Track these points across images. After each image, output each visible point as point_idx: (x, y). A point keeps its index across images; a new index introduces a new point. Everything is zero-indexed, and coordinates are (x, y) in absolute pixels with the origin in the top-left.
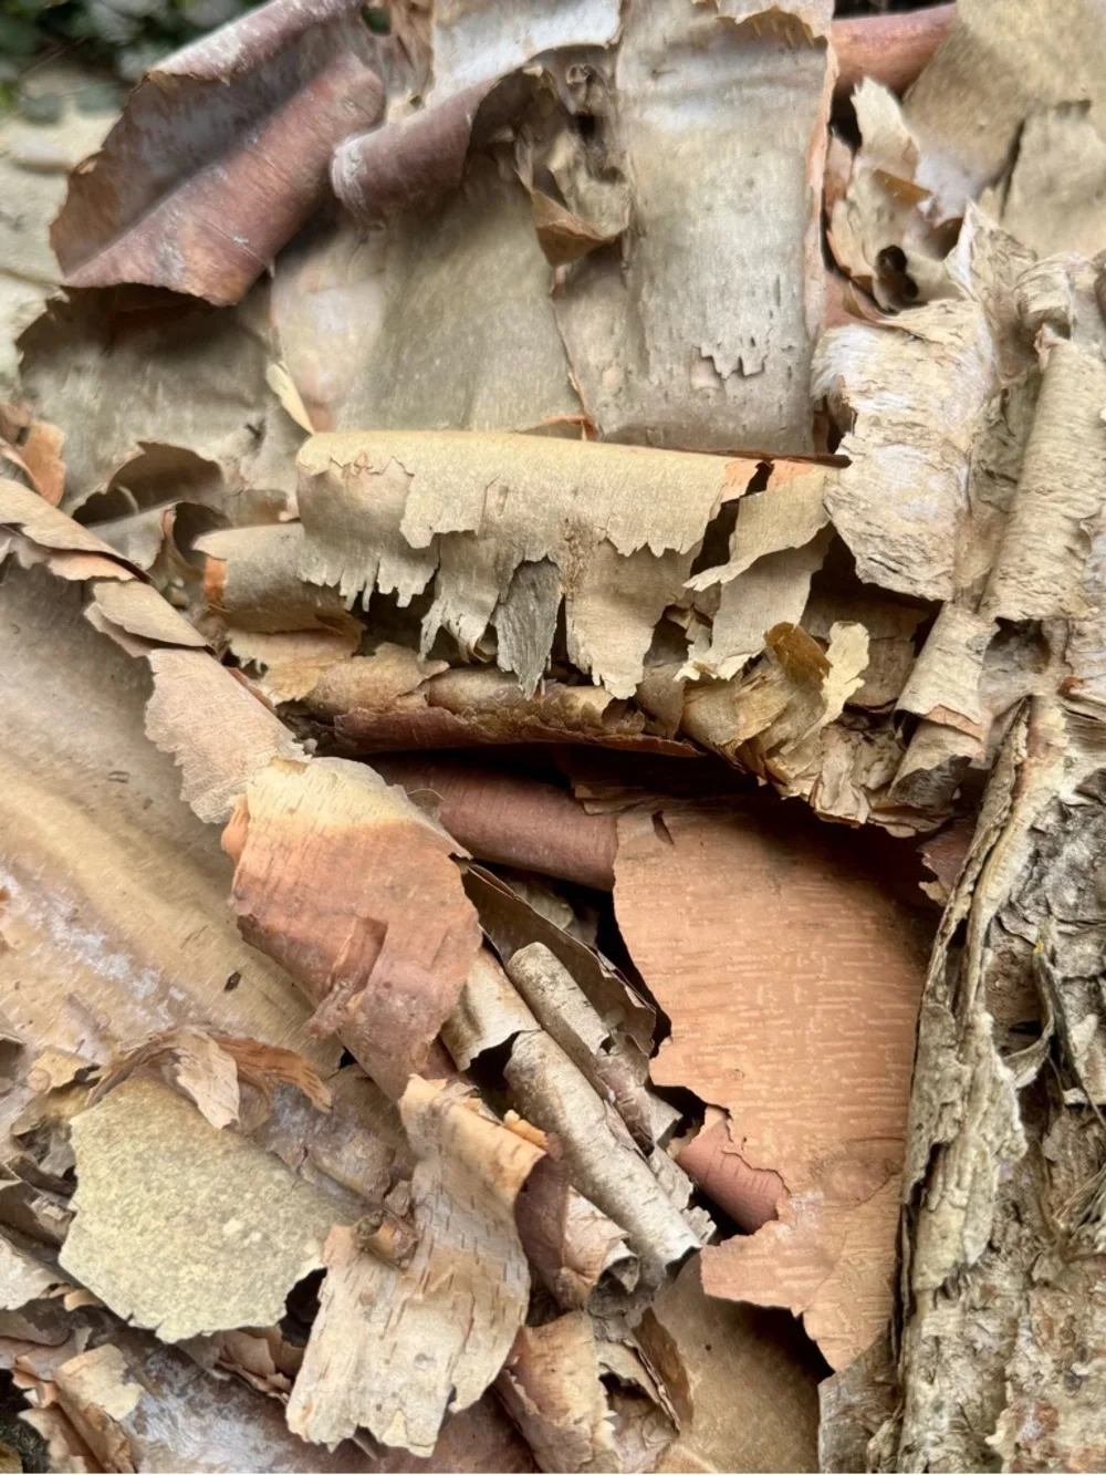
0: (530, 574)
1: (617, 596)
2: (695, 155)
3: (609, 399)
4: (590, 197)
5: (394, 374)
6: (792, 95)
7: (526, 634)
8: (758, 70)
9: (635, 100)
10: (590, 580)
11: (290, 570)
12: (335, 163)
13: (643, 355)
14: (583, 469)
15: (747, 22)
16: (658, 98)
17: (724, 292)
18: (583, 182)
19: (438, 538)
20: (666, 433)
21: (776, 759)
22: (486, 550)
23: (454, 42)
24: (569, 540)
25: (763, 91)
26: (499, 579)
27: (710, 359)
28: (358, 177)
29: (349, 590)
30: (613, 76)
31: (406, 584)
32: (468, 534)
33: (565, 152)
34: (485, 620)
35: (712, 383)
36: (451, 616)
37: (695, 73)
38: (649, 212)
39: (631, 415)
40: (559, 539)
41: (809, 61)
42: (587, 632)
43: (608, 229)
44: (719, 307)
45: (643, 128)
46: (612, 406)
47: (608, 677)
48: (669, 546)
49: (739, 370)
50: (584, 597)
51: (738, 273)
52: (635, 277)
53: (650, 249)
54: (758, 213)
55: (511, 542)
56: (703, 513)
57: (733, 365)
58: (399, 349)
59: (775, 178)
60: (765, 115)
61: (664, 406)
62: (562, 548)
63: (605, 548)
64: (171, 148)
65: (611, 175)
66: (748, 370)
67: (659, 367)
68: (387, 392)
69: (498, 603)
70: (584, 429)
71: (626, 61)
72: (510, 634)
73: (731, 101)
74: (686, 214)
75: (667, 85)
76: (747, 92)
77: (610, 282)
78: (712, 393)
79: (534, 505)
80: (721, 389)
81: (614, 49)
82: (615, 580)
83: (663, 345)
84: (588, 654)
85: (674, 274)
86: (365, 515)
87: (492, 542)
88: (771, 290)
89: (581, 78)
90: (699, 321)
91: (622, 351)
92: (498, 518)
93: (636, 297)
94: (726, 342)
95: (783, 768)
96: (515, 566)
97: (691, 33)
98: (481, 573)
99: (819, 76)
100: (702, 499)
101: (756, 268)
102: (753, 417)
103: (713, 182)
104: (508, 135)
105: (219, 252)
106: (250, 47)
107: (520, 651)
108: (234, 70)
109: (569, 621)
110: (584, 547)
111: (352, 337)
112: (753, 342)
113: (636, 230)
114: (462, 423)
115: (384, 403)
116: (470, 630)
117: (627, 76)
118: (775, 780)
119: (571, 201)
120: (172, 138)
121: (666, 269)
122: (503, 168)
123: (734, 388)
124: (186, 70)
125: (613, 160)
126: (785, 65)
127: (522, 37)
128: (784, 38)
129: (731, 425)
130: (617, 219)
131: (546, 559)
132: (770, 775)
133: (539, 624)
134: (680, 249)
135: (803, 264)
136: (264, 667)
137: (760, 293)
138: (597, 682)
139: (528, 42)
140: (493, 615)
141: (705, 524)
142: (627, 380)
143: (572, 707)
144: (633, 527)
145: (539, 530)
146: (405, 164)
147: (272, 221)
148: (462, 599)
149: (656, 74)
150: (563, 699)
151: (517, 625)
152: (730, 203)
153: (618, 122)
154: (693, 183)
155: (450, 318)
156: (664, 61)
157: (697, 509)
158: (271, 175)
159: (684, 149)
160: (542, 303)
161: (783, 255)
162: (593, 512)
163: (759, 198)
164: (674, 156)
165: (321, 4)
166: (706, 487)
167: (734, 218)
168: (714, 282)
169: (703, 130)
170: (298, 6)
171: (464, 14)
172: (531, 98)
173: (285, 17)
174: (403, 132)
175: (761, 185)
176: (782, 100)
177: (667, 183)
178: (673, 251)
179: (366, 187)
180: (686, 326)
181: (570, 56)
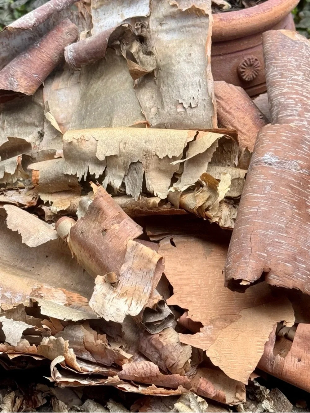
0: (134, 166)
1: (160, 170)
2: (174, 47)
3: (153, 116)
4: (144, 60)
5: (85, 113)
6: (200, 30)
7: (134, 184)
8: (190, 23)
9: (155, 32)
10: (152, 167)
11: (60, 171)
12: (65, 52)
13: (162, 103)
14: (147, 135)
15: (186, 10)
16: (162, 31)
17: (184, 85)
18: (141, 55)
19: (107, 157)
20: (171, 125)
21: (208, 212)
22: (121, 160)
23: (98, 14)
24: (145, 155)
25: (192, 29)
26: (125, 168)
27: (182, 103)
28: (73, 56)
29: (80, 176)
30: (149, 25)
31: (98, 172)
32: (115, 156)
33: (135, 47)
34: (121, 181)
35: (183, 110)
36: (111, 180)
37: (172, 24)
38: (161, 64)
39: (160, 121)
40: (142, 155)
41: (204, 20)
42: (152, 181)
43: (150, 69)
44: (183, 89)
45: (158, 40)
46: (154, 118)
47: (159, 194)
48: (174, 155)
49: (190, 106)
50: (150, 171)
51: (188, 79)
52: (159, 81)
53: (162, 73)
54: (193, 63)
55: (128, 157)
56: (183, 146)
57: (188, 105)
58: (87, 106)
59: (197, 52)
60: (193, 35)
61: (170, 117)
62: (143, 158)
63: (156, 157)
64: (8, 47)
65: (150, 53)
66: (193, 106)
67: (167, 107)
68: (84, 119)
69: (125, 175)
70: (147, 125)
71: (152, 21)
72: (129, 184)
73: (183, 32)
74: (172, 64)
75: (164, 27)
76: (187, 29)
77: (151, 83)
78: (183, 113)
79: (134, 147)
80: (186, 111)
81: (148, 17)
82: (159, 166)
83: (167, 100)
84: (152, 187)
85: (170, 81)
86: (84, 153)
87: (122, 158)
88: (198, 84)
89: (139, 26)
90: (178, 93)
91: (156, 102)
92: (124, 151)
93: (159, 87)
94: (186, 99)
95: (210, 214)
96: (130, 164)
97: (170, 13)
98: (119, 167)
99: (207, 24)
100: (182, 142)
101: (193, 78)
102: (195, 119)
103: (179, 54)
104: (118, 43)
105: (29, 79)
106: (38, 19)
107: (133, 189)
108: (33, 26)
109: (146, 178)
110: (149, 157)
111: (71, 103)
112: (194, 98)
113: (158, 68)
114: (110, 125)
115: (83, 122)
116: (117, 184)
117: (153, 25)
118: (208, 218)
119: (138, 60)
120: (9, 44)
121: (167, 79)
122: (117, 51)
123: (189, 111)
124: (19, 27)
125: (150, 49)
126: (198, 21)
127: (120, 13)
128: (197, 14)
129: (189, 122)
130: (152, 66)
131: (138, 161)
132: (207, 217)
133: (138, 180)
134: (171, 74)
135: (207, 76)
136: (52, 203)
137: (195, 85)
138: (155, 195)
139: (122, 15)
140: (124, 179)
141: (183, 148)
142: (158, 111)
143: (149, 203)
144: (163, 150)
145: (136, 153)
146: (88, 53)
147: (45, 69)
148: (114, 175)
149: (161, 24)
150: (146, 201)
151: (131, 181)
152: (185, 60)
153: (151, 38)
154: (174, 55)
155: (103, 96)
156: (163, 20)
157: (180, 144)
158: (44, 56)
159: (170, 45)
160: (132, 90)
161: (201, 74)
162: (151, 147)
163: (193, 58)
164: (168, 48)
165: (59, 5)
166: (183, 139)
167: (186, 65)
168: (181, 82)
169: (176, 40)
170: (52, 6)
171: (101, 5)
172: (125, 32)
173: (48, 10)
174: (87, 43)
175: (193, 55)
176: (198, 32)
177: (166, 55)
178: (169, 74)
179: (76, 59)
180: (174, 95)
181: (136, 20)
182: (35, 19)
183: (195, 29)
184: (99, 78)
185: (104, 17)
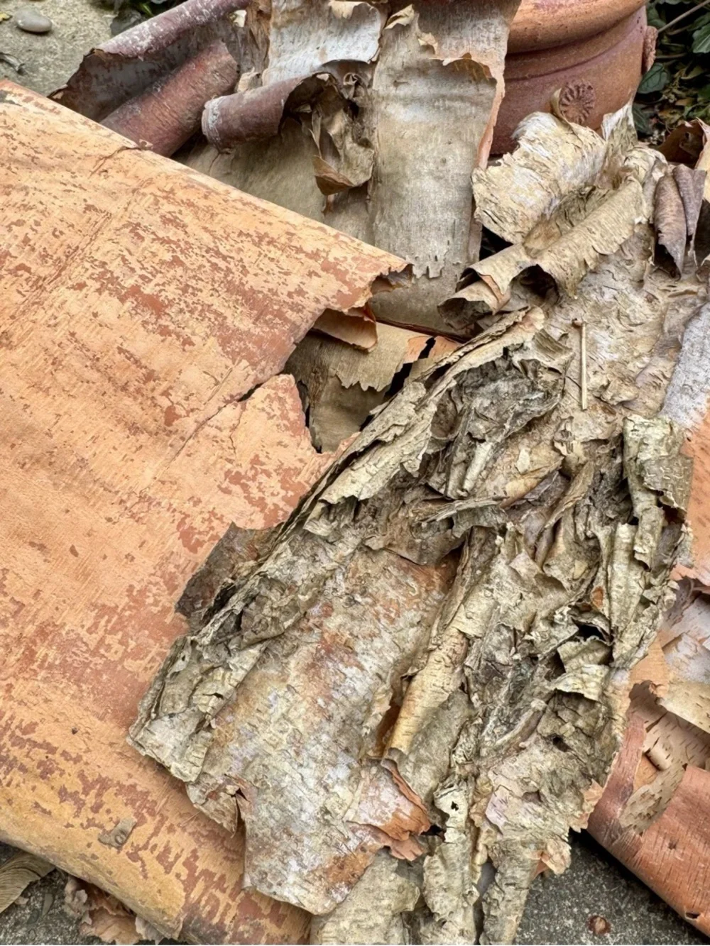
1: (341, 407)
2: (415, 139)
4: (352, 154)
6: (474, 109)
8: (455, 91)
9: (383, 98)
10: (325, 397)
12: (204, 113)
15: (451, 64)
16: (396, 99)
18: (349, 143)
23: (282, 38)
24: (315, 373)
25: (457, 104)
28: (217, 125)
30: (372, 80)
33: (339, 123)
37: (419, 87)
38: (386, 170)
40: (309, 372)
41: (487, 91)
42: (321, 426)
43: (358, 179)
44: (418, 235)
45: (385, 116)
48: (371, 385)
49: (427, 274)
50: (320, 406)
51: (432, 216)
52: (373, 206)
53: (383, 191)
54: (446, 180)
56: (393, 368)
57: (423, 271)
59: (459, 159)
62: (311, 377)
63: (335, 380)
64: (110, 84)
65: (366, 144)
66: (431, 275)
73: (438, 108)
74: (405, 176)
75: (403, 91)
76: (448, 103)
77: (357, 206)
80: (415, 284)
81: (374, 64)
82: (339, 399)
85: (394, 211)
88: (450, 228)
89: (352, 83)
90: (406, 241)
93: (372, 220)
94: (421, 257)
97: (418, 63)
99: (491, 100)
100: (393, 359)
101: (442, 213)
103: (422, 157)
104: (308, 109)
106: (157, 39)
108: (147, 52)
109: (311, 419)
110: (323, 378)
112: (436, 259)
113: (376, 178)
117: (380, 83)
119: (341, 152)
120: (110, 79)
121: (391, 206)
122: (304, 129)
123: (424, 286)
124: (118, 51)
125: (367, 134)
126: (470, 90)
127: (321, 45)
128: (472, 75)
129: (420, 305)
130: (365, 172)
131: (301, 382)
134: (399, 196)
137: (443, 231)
139: (323, 53)
141: (393, 375)
144: (352, 370)
145: (298, 364)
146: (244, 124)
147: (166, 141)
149: (396, 84)
152: (431, 173)
153: (372, 110)
154: (411, 157)
156: (402, 76)
157: (389, 365)
158: (166, 114)
159: (408, 133)
161: (459, 208)
162: (330, 358)
163: (448, 171)
164: (402, 138)
165: (201, 13)
166: (396, 353)
167: (432, 182)
168: (417, 219)
169: (420, 123)
170: (188, 13)
171: (289, 22)
172: (322, 90)
173: (180, 20)
174: (245, 102)
175: (451, 162)
176: (468, 113)
177: (396, 153)
178: (396, 197)
179: (221, 132)
180: (398, 243)
181: (348, 66)
182: (151, 37)
183: (463, 105)
184: (266, 173)
185: (290, 47)
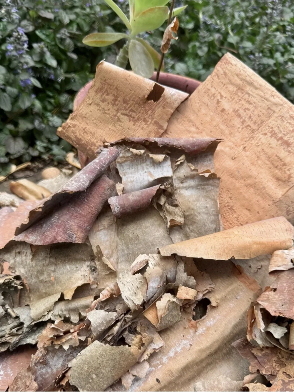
2: (194, 201)
4: (170, 209)
6: (212, 187)
8: (205, 182)
9: (178, 188)
12: (112, 207)
16: (183, 188)
18: (168, 206)
23: (123, 167)
25: (206, 187)
28: (119, 211)
33: (163, 200)
37: (192, 183)
38: (186, 214)
41: (216, 181)
45: (180, 194)
54: (209, 214)
59: (211, 205)
71: (175, 180)
73: (199, 189)
74: (196, 215)
75: (185, 185)
76: (202, 187)
81: (172, 177)
88: (214, 229)
89: (169, 186)
93: (186, 232)
97: (191, 175)
99: (219, 184)
101: (211, 225)
103: (199, 207)
117: (176, 183)
125: (176, 203)
126: (211, 181)
127: (147, 171)
134: (195, 222)
139: (151, 175)
149: (182, 183)
152: (204, 212)
154: (195, 208)
155: (141, 238)
156: (184, 180)
159: (191, 200)
163: (209, 210)
164: (190, 202)
165: (103, 167)
167: (205, 215)
169: (194, 195)
170: (98, 168)
171: (126, 161)
175: (209, 207)
176: (210, 189)
177: (189, 208)
178: (193, 222)
182: (88, 181)
183: (208, 187)
